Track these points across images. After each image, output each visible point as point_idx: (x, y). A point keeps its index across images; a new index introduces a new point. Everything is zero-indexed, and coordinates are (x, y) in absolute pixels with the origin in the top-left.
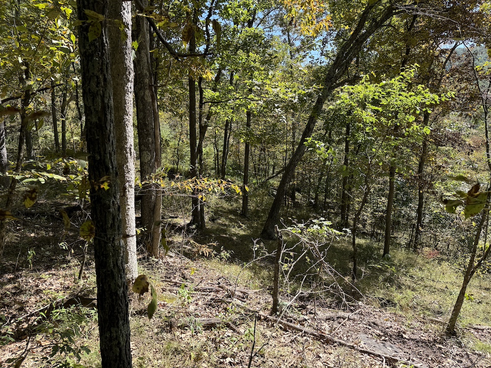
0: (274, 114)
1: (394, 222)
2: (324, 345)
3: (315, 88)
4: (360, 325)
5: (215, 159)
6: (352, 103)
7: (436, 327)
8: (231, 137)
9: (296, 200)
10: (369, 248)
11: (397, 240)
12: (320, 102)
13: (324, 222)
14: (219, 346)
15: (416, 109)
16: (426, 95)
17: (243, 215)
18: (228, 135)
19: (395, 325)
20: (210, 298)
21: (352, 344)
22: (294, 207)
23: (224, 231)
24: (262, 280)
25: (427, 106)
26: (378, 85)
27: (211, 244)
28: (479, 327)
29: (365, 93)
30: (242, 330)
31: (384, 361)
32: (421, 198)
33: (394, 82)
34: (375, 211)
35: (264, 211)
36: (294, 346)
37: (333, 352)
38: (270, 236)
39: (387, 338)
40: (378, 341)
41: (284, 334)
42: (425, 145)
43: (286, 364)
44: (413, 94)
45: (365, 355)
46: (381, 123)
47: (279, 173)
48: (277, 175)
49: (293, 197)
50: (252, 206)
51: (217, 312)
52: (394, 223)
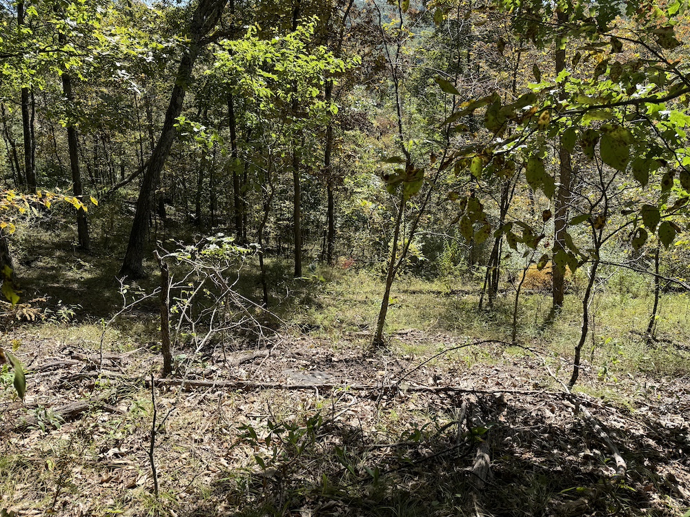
0: (116, 79)
1: (302, 231)
2: (244, 395)
3: (177, 41)
4: (282, 360)
5: (10, 159)
6: (238, 67)
7: (362, 341)
8: (36, 119)
9: (167, 217)
10: (277, 268)
11: (308, 253)
12: (187, 63)
13: (223, 239)
14: (92, 438)
15: (319, 79)
16: (330, 60)
17: (84, 248)
18: (30, 116)
19: (321, 350)
20: (58, 378)
21: (277, 384)
22: (165, 226)
23: (54, 278)
24: (136, 336)
25: (332, 75)
26: (269, 42)
27: (37, 299)
28: (403, 332)
29: (252, 53)
30: (123, 408)
31: (317, 391)
32: (331, 198)
33: (289, 38)
34: (279, 220)
35: (118, 238)
36: (204, 407)
37: (256, 400)
38: (136, 273)
39: (315, 366)
40: (306, 372)
41: (187, 396)
42: (330, 129)
43: (198, 431)
44: (315, 58)
45: (295, 391)
46: (278, 98)
47: (134, 176)
48: (130, 180)
49: (162, 213)
50: (95, 233)
51: (76, 394)
52: (302, 233)
